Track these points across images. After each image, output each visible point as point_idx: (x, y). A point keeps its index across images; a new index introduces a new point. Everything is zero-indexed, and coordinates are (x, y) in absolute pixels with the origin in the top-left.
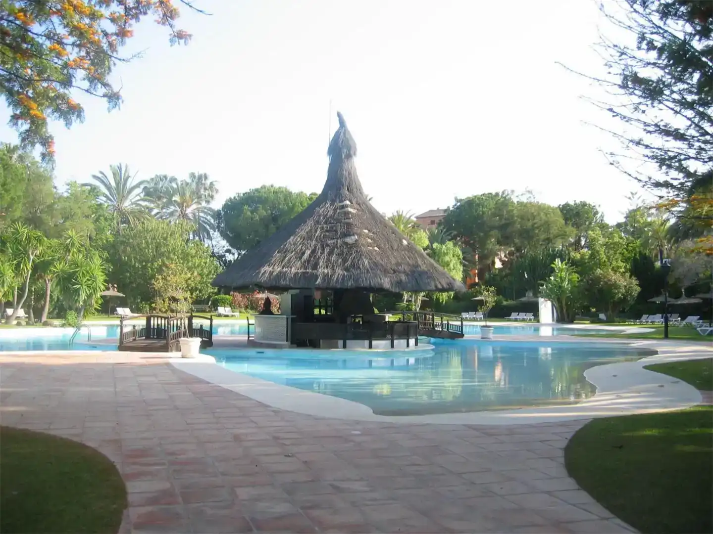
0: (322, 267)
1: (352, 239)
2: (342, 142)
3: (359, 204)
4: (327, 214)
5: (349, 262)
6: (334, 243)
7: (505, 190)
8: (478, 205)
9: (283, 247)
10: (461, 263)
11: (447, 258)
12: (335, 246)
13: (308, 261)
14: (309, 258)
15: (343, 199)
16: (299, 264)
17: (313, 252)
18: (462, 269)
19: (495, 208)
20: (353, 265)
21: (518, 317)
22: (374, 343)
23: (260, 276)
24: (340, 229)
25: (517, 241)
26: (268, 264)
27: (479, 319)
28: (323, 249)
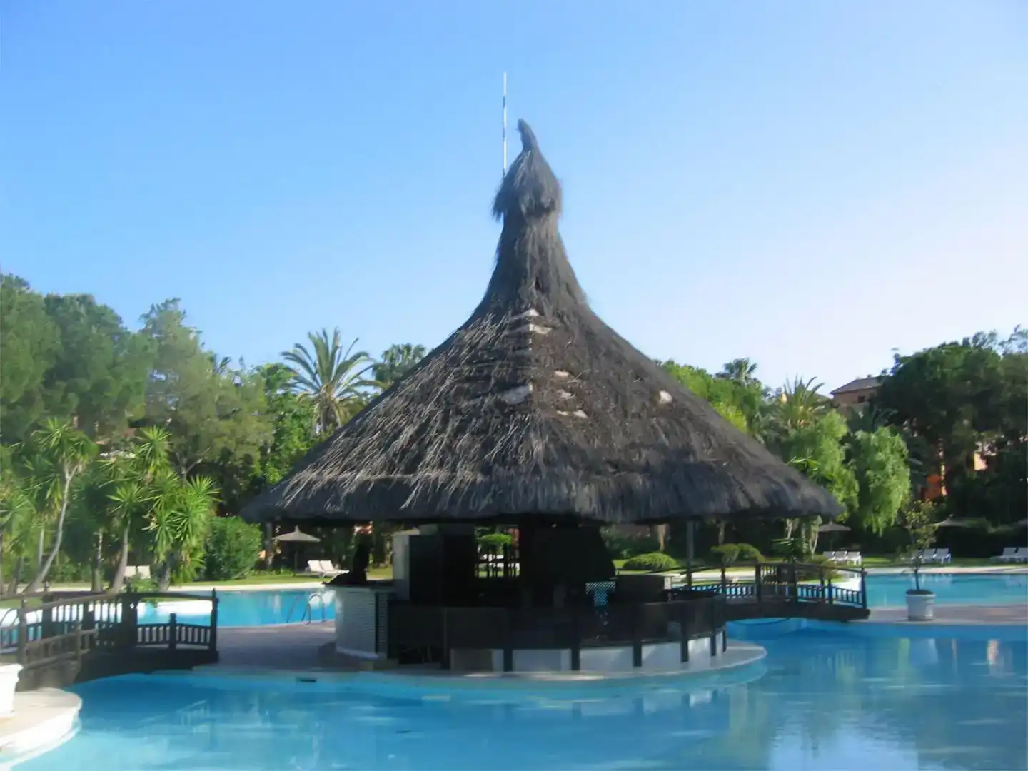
0: (428, 464)
1: (519, 394)
2: (523, 179)
3: (560, 317)
4: (478, 343)
5: (496, 450)
6: (474, 406)
7: (979, 334)
8: (934, 363)
9: (361, 423)
10: (906, 462)
11: (880, 456)
12: (475, 412)
13: (404, 451)
14: (409, 443)
15: (523, 307)
16: (379, 461)
17: (423, 428)
18: (908, 474)
19: (964, 366)
20: (501, 459)
21: (1016, 556)
22: (584, 654)
23: (284, 494)
24: (498, 371)
25: (1006, 420)
26: (314, 464)
27: (942, 562)
28: (445, 421)
